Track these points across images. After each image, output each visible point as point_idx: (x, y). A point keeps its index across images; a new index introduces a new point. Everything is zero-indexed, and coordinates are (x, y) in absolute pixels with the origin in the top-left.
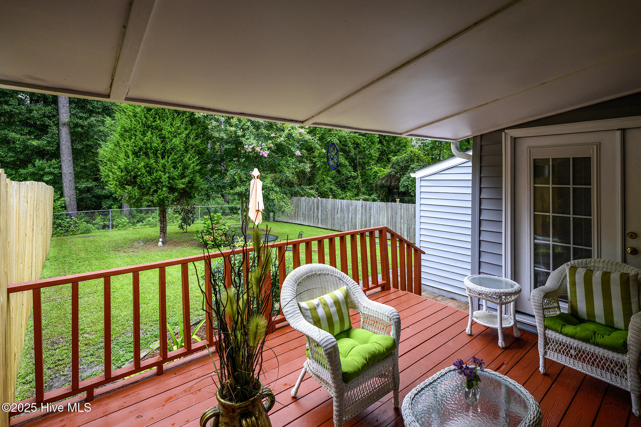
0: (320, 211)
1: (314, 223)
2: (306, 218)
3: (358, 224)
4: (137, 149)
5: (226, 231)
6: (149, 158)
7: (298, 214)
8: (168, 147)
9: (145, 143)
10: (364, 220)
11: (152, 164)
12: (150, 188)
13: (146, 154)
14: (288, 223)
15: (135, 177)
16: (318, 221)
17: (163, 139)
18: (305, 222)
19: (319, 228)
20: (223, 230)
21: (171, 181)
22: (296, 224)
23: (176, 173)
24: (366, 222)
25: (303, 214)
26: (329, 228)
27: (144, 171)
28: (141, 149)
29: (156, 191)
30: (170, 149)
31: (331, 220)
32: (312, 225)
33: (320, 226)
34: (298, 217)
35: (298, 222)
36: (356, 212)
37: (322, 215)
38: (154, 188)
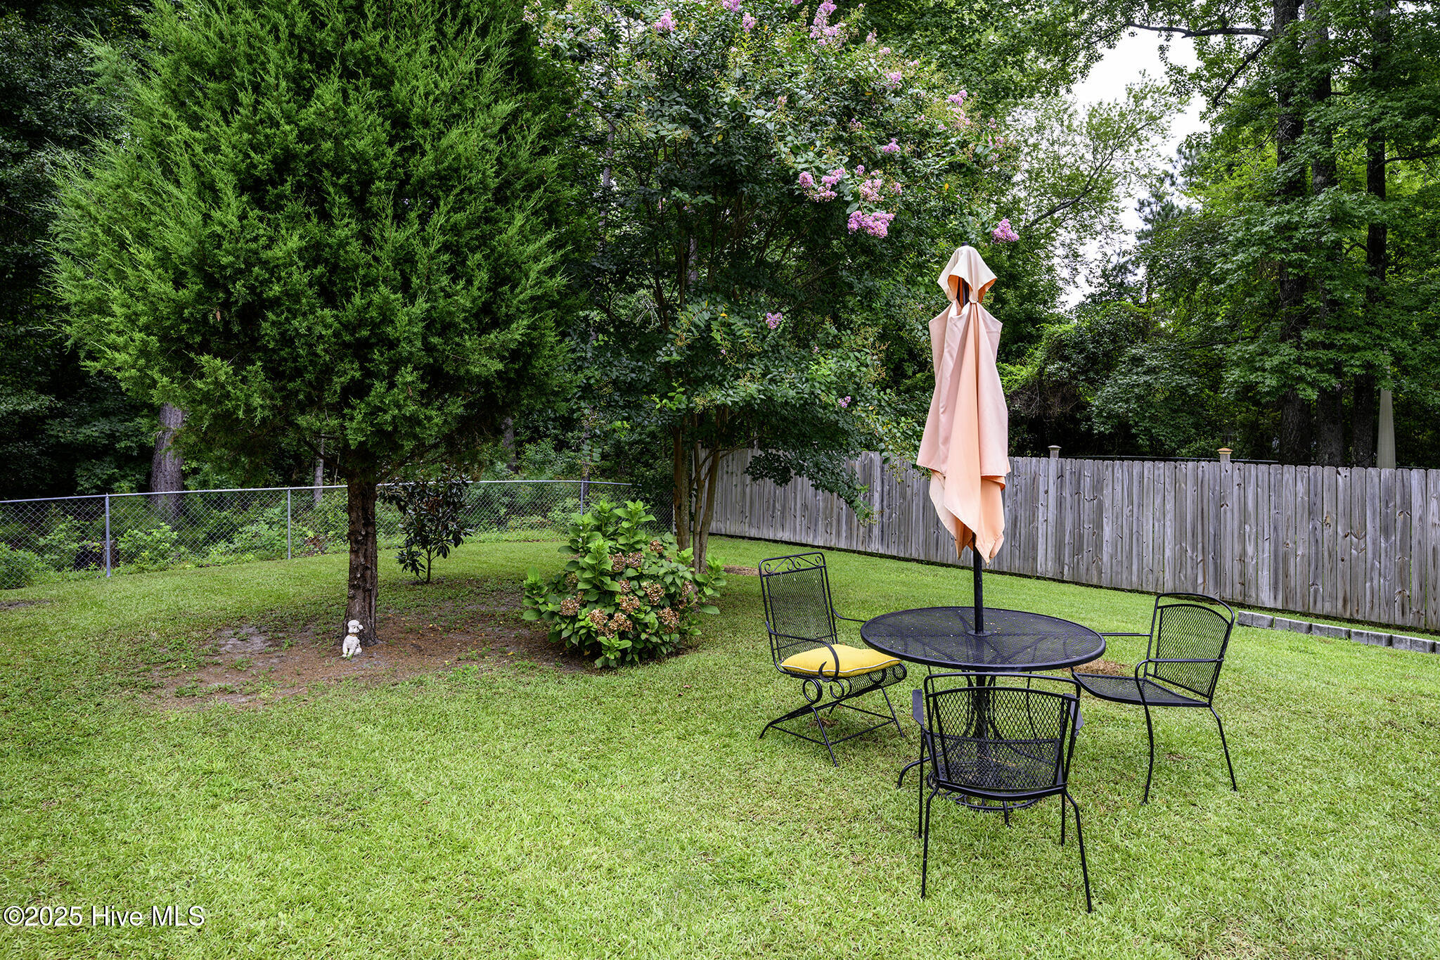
0: (877, 496)
1: (850, 537)
2: (817, 521)
3: (1041, 541)
4: (262, 162)
6: (325, 216)
7: (784, 507)
8: (424, 166)
9: (306, 135)
10: (1068, 527)
11: (343, 244)
12: (327, 372)
14: (743, 538)
15: (253, 311)
16: (870, 531)
17: (400, 123)
18: (815, 537)
19: (871, 554)
21: (435, 340)
22: (775, 541)
24: (1081, 536)
25: (805, 507)
26: (915, 555)
27: (299, 278)
28: (284, 163)
29: (359, 389)
30: (432, 176)
31: (926, 527)
32: (843, 546)
33: (875, 547)
34: (783, 517)
35: (786, 536)
36: (1035, 499)
37: (887, 511)
38: (350, 370)
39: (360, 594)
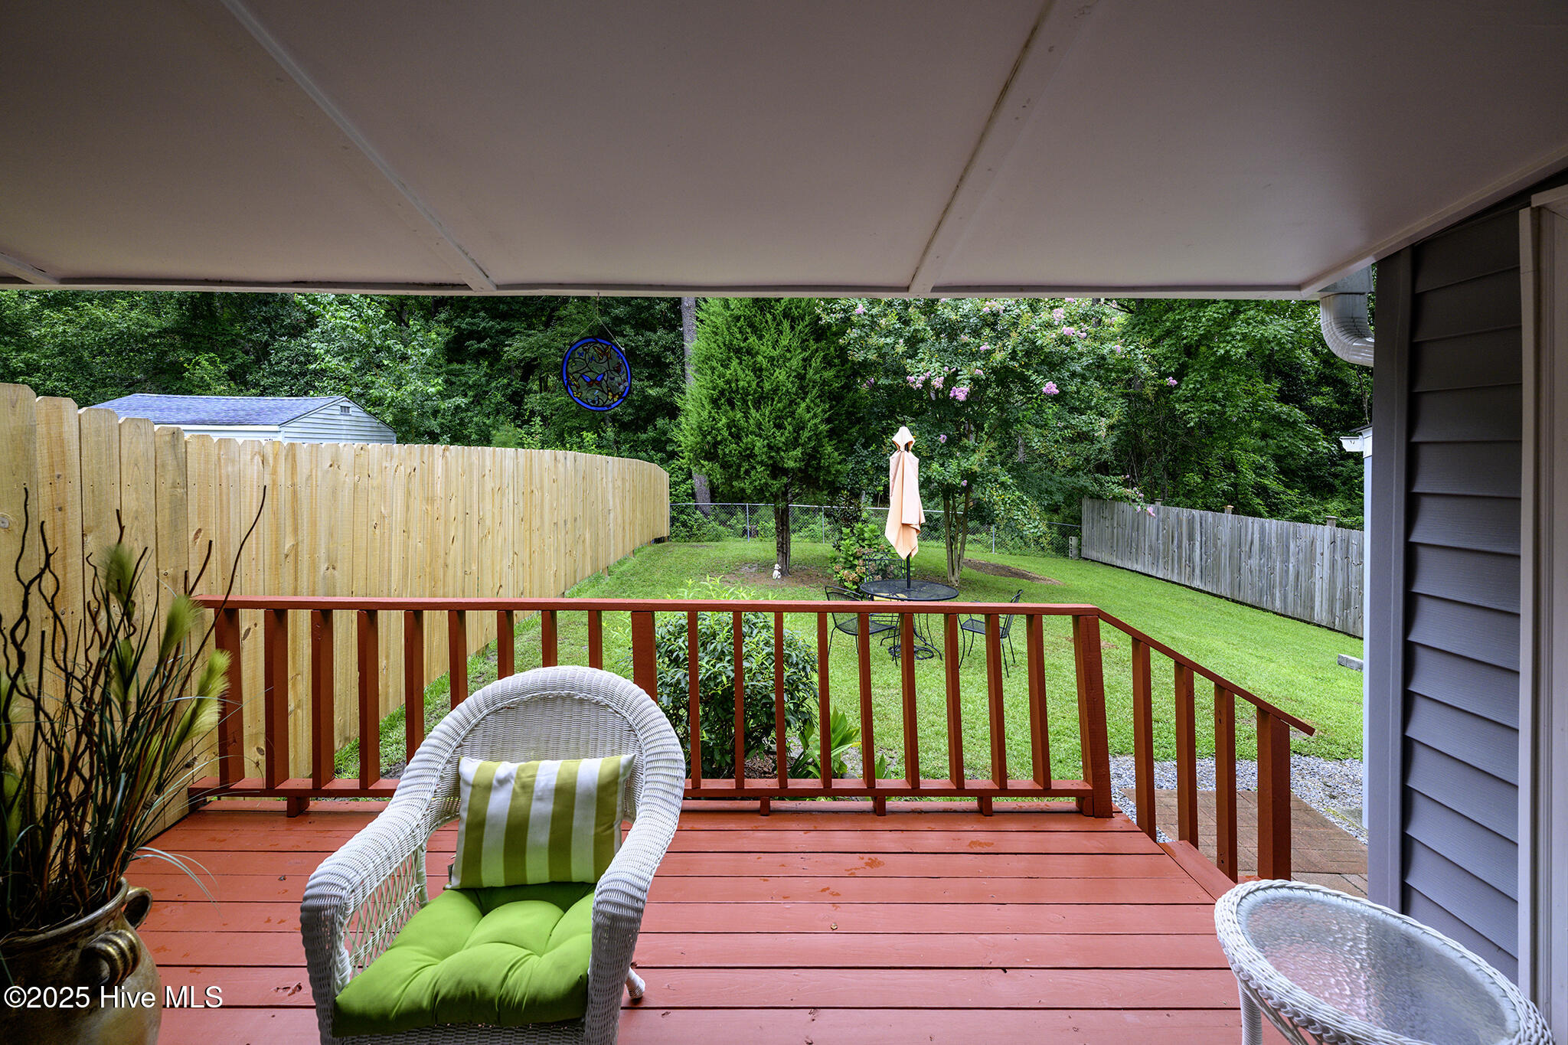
0: (1198, 544)
1: (1180, 573)
2: (1158, 559)
3: (1317, 594)
4: (715, 393)
5: (883, 564)
6: (733, 408)
7: (1137, 546)
8: (767, 386)
9: (728, 382)
10: (1339, 586)
12: (740, 466)
13: (731, 403)
14: (1113, 566)
16: (1193, 571)
17: (758, 371)
18: (1157, 571)
19: (1194, 589)
20: (878, 562)
21: (773, 454)
22: (1133, 571)
23: (780, 439)
24: (1349, 594)
25: (1151, 547)
26: (1223, 594)
27: (726, 434)
28: (722, 393)
29: (747, 472)
30: (770, 390)
31: (1232, 573)
32: (1175, 580)
33: (1197, 584)
34: (1137, 553)
35: (1136, 567)
36: (1313, 559)
37: (1204, 555)
38: (745, 466)
39: (781, 554)
